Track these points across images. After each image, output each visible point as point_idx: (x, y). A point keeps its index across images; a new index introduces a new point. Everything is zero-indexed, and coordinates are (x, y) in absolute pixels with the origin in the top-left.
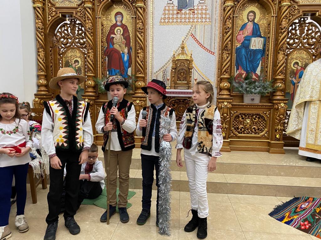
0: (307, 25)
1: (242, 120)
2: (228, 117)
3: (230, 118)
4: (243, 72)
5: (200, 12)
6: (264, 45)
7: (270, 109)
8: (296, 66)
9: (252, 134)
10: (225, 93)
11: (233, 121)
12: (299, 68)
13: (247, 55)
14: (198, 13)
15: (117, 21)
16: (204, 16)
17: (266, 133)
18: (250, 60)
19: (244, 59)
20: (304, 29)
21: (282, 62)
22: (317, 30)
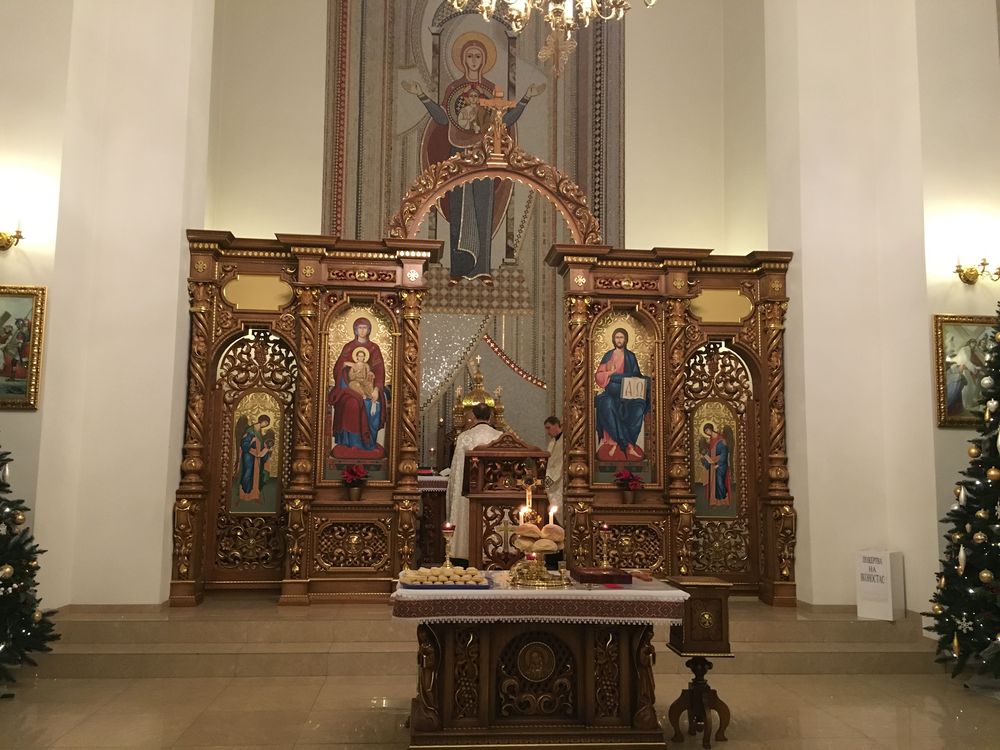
0: (722, 356)
1: (614, 539)
2: (587, 532)
3: (592, 536)
4: (611, 442)
5: (505, 284)
6: (648, 391)
7: (665, 516)
8: (709, 431)
9: (635, 568)
10: (579, 485)
11: (598, 542)
12: (715, 435)
13: (617, 409)
14: (502, 287)
15: (357, 337)
16: (516, 294)
17: (662, 565)
18: (622, 419)
19: (612, 418)
20: (718, 363)
21: (679, 425)
22: (740, 366)
